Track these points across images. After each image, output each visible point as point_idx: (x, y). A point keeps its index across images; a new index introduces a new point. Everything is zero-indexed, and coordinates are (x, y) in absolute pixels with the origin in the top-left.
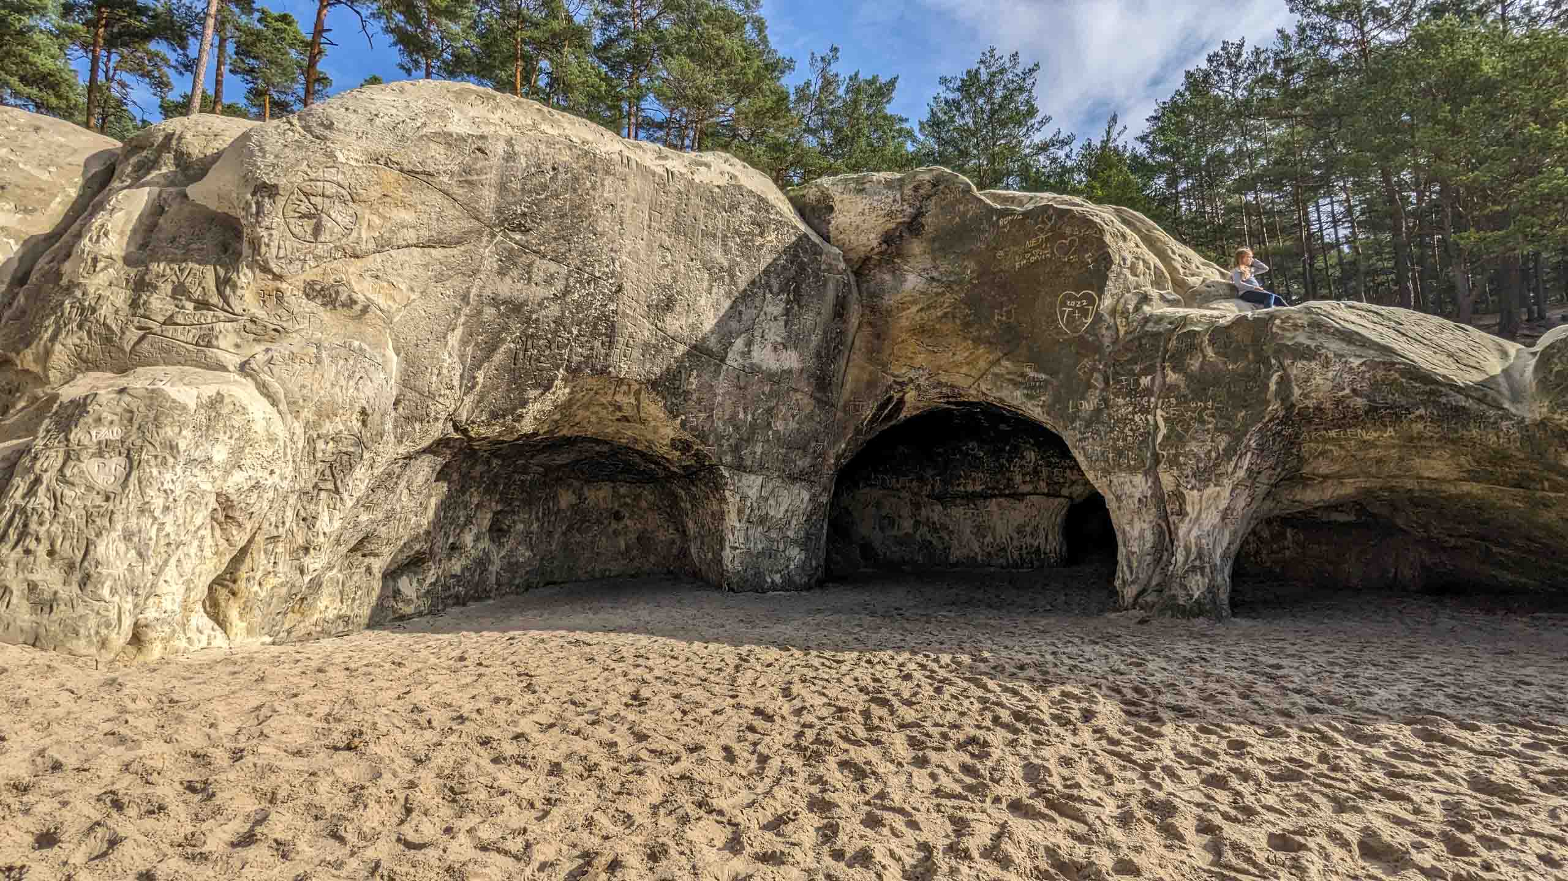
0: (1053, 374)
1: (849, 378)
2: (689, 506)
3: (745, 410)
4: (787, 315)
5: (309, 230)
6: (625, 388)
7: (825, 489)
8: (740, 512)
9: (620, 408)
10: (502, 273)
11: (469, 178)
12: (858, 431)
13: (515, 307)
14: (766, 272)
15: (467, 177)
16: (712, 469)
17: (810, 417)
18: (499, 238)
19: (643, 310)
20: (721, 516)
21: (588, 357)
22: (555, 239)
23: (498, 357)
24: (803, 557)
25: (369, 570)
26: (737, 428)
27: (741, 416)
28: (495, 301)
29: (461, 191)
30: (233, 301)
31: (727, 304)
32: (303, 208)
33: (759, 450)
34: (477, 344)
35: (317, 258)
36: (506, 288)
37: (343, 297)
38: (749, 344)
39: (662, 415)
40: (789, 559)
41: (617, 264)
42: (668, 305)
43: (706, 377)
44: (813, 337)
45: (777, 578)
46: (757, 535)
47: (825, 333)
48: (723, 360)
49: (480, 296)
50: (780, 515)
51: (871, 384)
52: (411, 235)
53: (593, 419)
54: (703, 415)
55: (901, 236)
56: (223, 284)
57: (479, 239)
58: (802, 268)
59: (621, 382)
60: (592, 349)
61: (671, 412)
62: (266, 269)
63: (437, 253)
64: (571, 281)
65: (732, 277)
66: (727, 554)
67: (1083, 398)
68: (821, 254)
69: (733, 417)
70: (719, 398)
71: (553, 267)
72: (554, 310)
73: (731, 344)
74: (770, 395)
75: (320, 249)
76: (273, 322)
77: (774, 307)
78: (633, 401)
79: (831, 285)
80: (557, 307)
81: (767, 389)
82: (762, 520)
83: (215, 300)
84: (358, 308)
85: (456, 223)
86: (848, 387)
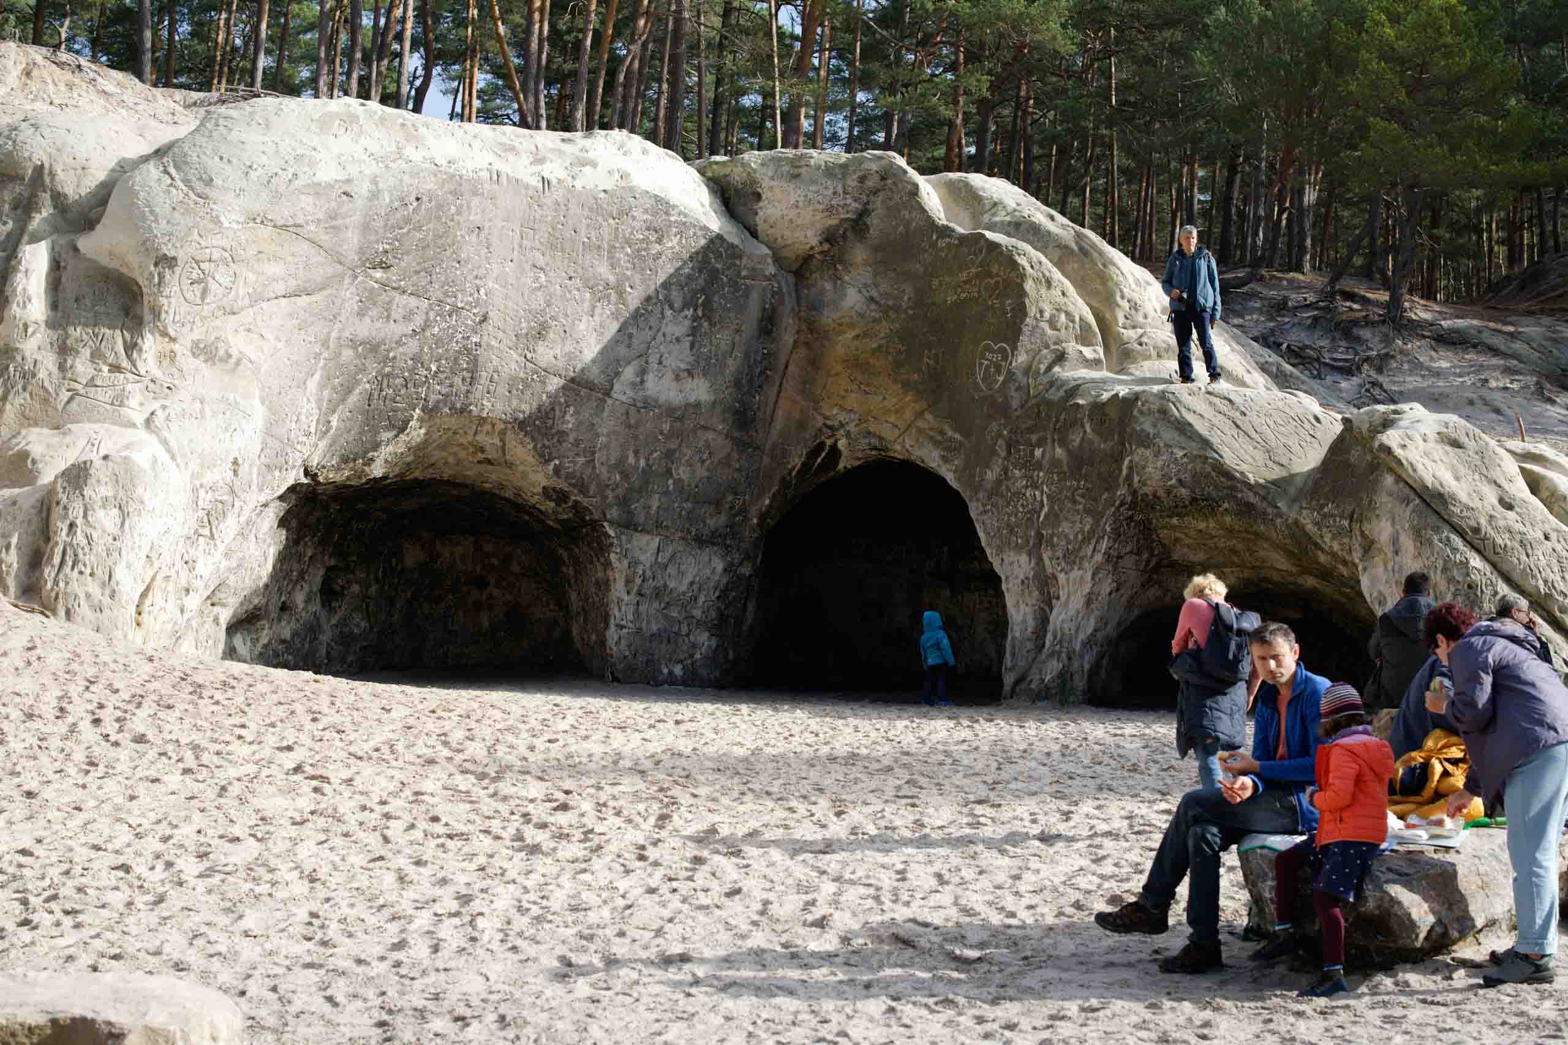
0: (966, 434)
1: (780, 413)
2: (571, 571)
3: (636, 452)
4: (693, 335)
5: (198, 294)
6: (488, 427)
7: (747, 557)
8: (628, 582)
9: (482, 450)
10: (361, 314)
11: (334, 223)
12: (785, 483)
13: (373, 347)
14: (666, 285)
15: (333, 222)
16: (595, 525)
17: (726, 462)
18: (360, 278)
19: (509, 340)
20: (605, 585)
21: (446, 396)
22: (417, 272)
23: (354, 398)
24: (714, 643)
25: (216, 620)
26: (625, 476)
27: (631, 460)
28: (353, 343)
29: (326, 237)
30: (139, 364)
31: (615, 326)
32: (194, 276)
33: (655, 503)
34: (334, 388)
35: (203, 319)
36: (365, 329)
37: (221, 352)
38: (643, 372)
39: (531, 460)
40: (694, 646)
41: (482, 291)
42: (541, 333)
43: (586, 414)
44: (730, 362)
45: (678, 670)
46: (652, 611)
47: (747, 355)
48: (608, 393)
49: (339, 338)
50: (683, 588)
51: (802, 425)
52: (280, 288)
53: (451, 460)
54: (581, 460)
55: (844, 236)
56: (131, 348)
57: (341, 282)
58: (714, 275)
59: (482, 421)
60: (451, 386)
61: (542, 456)
62: (165, 334)
63: (303, 301)
64: (432, 315)
65: (621, 294)
66: (612, 634)
67: (988, 466)
68: (740, 257)
69: (621, 461)
70: (602, 439)
71: (413, 302)
72: (412, 346)
73: (618, 374)
74: (671, 435)
75: (206, 310)
76: (167, 381)
77: (676, 326)
78: (497, 441)
79: (754, 295)
80: (416, 343)
81: (666, 427)
82: (658, 594)
83: (125, 364)
84: (232, 361)
85: (321, 268)
86: (778, 425)
